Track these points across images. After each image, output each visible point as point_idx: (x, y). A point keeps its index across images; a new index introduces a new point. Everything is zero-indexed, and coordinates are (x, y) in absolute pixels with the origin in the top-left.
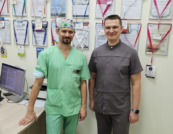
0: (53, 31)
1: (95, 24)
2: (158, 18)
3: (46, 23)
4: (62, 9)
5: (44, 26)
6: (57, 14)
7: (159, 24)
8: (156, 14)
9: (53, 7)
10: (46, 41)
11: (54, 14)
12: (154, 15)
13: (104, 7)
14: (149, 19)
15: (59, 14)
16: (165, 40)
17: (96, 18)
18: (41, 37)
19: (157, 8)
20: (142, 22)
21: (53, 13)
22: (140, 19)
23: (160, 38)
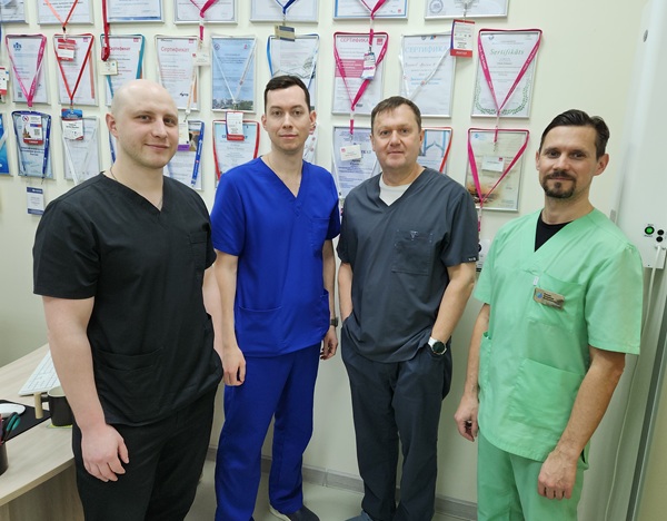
0: (217, 148)
1: (332, 129)
2: (495, 115)
3: (199, 128)
4: (244, 90)
5: (194, 135)
6: (230, 102)
7: (497, 131)
8: (489, 104)
9: (218, 84)
10: (199, 174)
11: (222, 102)
12: (483, 106)
13: (356, 84)
14: (473, 118)
15: (234, 102)
16: (515, 171)
17: (334, 114)
18: (187, 166)
19: (492, 89)
20: (453, 125)
21: (219, 101)
22: (449, 118)
23: (500, 167)
